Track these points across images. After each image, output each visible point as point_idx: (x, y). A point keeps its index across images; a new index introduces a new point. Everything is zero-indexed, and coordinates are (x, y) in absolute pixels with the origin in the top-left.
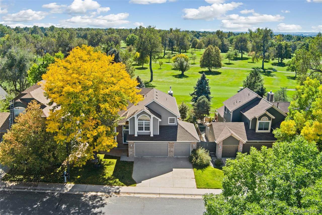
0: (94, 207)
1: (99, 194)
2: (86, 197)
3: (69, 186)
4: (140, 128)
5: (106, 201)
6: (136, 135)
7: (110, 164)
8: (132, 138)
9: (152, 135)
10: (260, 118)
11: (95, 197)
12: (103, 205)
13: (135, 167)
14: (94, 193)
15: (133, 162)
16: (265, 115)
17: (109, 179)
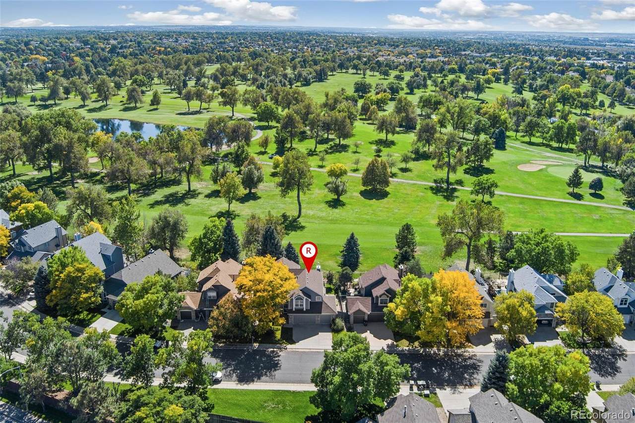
0: (275, 357)
1: (275, 350)
2: (268, 351)
3: (256, 345)
4: (296, 305)
5: (280, 353)
6: (294, 310)
7: (277, 330)
8: (291, 311)
9: (305, 310)
10: (381, 296)
11: (273, 351)
12: (279, 356)
13: (294, 332)
14: (272, 349)
15: (292, 329)
16: (384, 294)
17: (279, 340)
